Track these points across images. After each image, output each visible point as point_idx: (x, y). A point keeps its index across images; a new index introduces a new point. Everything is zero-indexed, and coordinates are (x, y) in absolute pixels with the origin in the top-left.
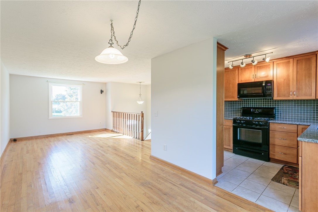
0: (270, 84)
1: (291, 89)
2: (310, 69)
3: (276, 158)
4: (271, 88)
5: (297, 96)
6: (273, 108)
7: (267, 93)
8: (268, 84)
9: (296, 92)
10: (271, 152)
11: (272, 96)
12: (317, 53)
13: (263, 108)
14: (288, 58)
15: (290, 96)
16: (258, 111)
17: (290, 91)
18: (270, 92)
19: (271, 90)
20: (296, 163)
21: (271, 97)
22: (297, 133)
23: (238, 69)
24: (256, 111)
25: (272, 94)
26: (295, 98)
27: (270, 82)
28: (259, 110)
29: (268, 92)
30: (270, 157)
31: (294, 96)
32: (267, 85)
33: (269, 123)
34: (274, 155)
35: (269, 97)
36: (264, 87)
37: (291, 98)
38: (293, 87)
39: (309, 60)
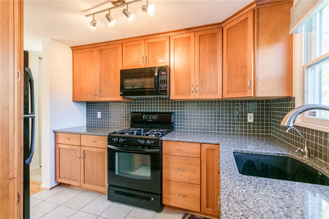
0: (165, 73)
1: (193, 82)
2: (214, 52)
3: (172, 204)
4: (167, 80)
5: (200, 94)
6: (171, 113)
7: (161, 88)
8: (162, 73)
9: (198, 86)
10: (165, 195)
11: (168, 93)
12: (223, 25)
13: (160, 113)
14: (188, 31)
15: (191, 93)
16: (152, 118)
17: (191, 85)
18: (165, 86)
19: (167, 84)
20: (199, 211)
21: (166, 94)
22: (200, 157)
23: (121, 45)
24: (150, 118)
25: (168, 89)
26: (197, 96)
27: (164, 70)
28: (154, 117)
29: (162, 86)
30: (164, 203)
31: (196, 93)
32: (161, 75)
33: (162, 141)
34: (169, 199)
35: (164, 95)
36: (156, 77)
37: (192, 97)
38: (195, 81)
39: (214, 35)
